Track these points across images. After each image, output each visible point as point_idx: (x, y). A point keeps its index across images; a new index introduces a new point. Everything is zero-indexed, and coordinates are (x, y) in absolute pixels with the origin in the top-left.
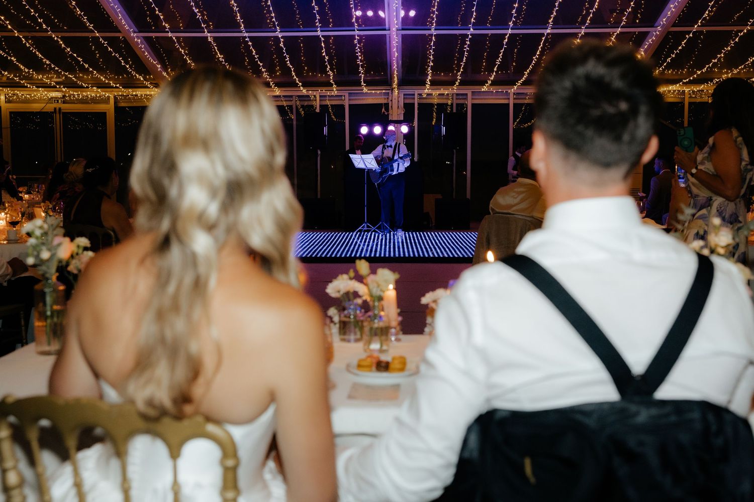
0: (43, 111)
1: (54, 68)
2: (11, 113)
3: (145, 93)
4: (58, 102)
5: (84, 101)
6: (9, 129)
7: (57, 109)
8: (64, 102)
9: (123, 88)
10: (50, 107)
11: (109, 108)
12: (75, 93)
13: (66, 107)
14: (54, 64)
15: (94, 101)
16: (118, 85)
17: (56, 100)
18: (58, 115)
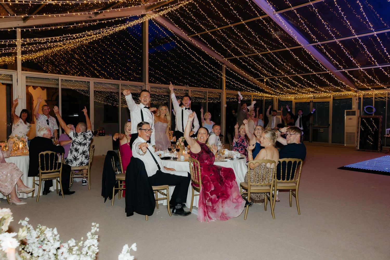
0: (306, 102)
1: (303, 87)
2: (296, 103)
3: (345, 93)
4: (312, 98)
5: (321, 98)
6: (294, 109)
7: (311, 101)
8: (314, 98)
9: (333, 92)
10: (309, 101)
11: (331, 100)
12: (316, 95)
13: (315, 100)
14: (303, 85)
15: (326, 97)
16: (331, 91)
17: (311, 98)
18: (311, 103)
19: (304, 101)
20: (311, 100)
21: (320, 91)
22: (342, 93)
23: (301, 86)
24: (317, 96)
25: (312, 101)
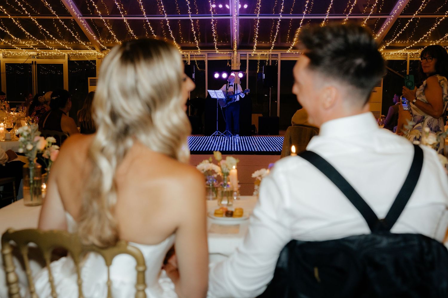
19: (21, 61)
20: (34, 60)
21: (52, 47)
22: (83, 52)
23: (30, 35)
24: (44, 54)
25: (35, 62)
